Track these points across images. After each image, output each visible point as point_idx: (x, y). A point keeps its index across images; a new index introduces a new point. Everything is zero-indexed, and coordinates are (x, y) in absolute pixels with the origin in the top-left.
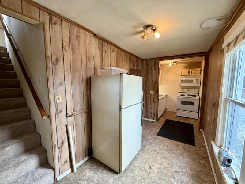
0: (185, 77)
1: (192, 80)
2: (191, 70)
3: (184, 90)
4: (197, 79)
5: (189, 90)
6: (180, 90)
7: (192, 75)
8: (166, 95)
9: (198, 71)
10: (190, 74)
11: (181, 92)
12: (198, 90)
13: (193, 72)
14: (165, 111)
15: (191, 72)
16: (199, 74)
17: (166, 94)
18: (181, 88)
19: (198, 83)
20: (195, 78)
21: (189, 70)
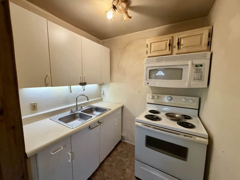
0: (158, 61)
1: (182, 69)
2: (176, 36)
3: (158, 97)
4: (196, 66)
5: (172, 98)
6: (149, 98)
7: (180, 51)
8: (122, 108)
9: (201, 38)
10: (175, 50)
11: (152, 101)
12: (197, 99)
13: (182, 42)
14: (120, 142)
15: (179, 44)
16: (205, 48)
17: (120, 105)
18: (153, 93)
19: (200, 79)
20: (190, 63)
21: (173, 37)
